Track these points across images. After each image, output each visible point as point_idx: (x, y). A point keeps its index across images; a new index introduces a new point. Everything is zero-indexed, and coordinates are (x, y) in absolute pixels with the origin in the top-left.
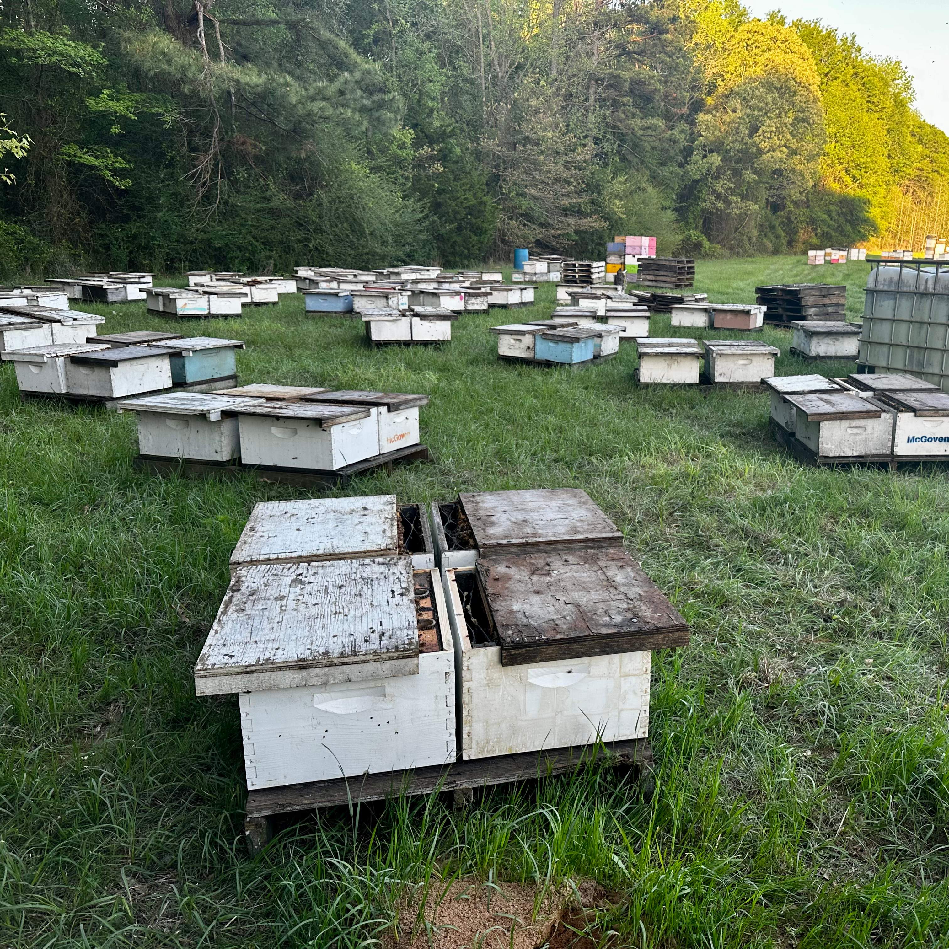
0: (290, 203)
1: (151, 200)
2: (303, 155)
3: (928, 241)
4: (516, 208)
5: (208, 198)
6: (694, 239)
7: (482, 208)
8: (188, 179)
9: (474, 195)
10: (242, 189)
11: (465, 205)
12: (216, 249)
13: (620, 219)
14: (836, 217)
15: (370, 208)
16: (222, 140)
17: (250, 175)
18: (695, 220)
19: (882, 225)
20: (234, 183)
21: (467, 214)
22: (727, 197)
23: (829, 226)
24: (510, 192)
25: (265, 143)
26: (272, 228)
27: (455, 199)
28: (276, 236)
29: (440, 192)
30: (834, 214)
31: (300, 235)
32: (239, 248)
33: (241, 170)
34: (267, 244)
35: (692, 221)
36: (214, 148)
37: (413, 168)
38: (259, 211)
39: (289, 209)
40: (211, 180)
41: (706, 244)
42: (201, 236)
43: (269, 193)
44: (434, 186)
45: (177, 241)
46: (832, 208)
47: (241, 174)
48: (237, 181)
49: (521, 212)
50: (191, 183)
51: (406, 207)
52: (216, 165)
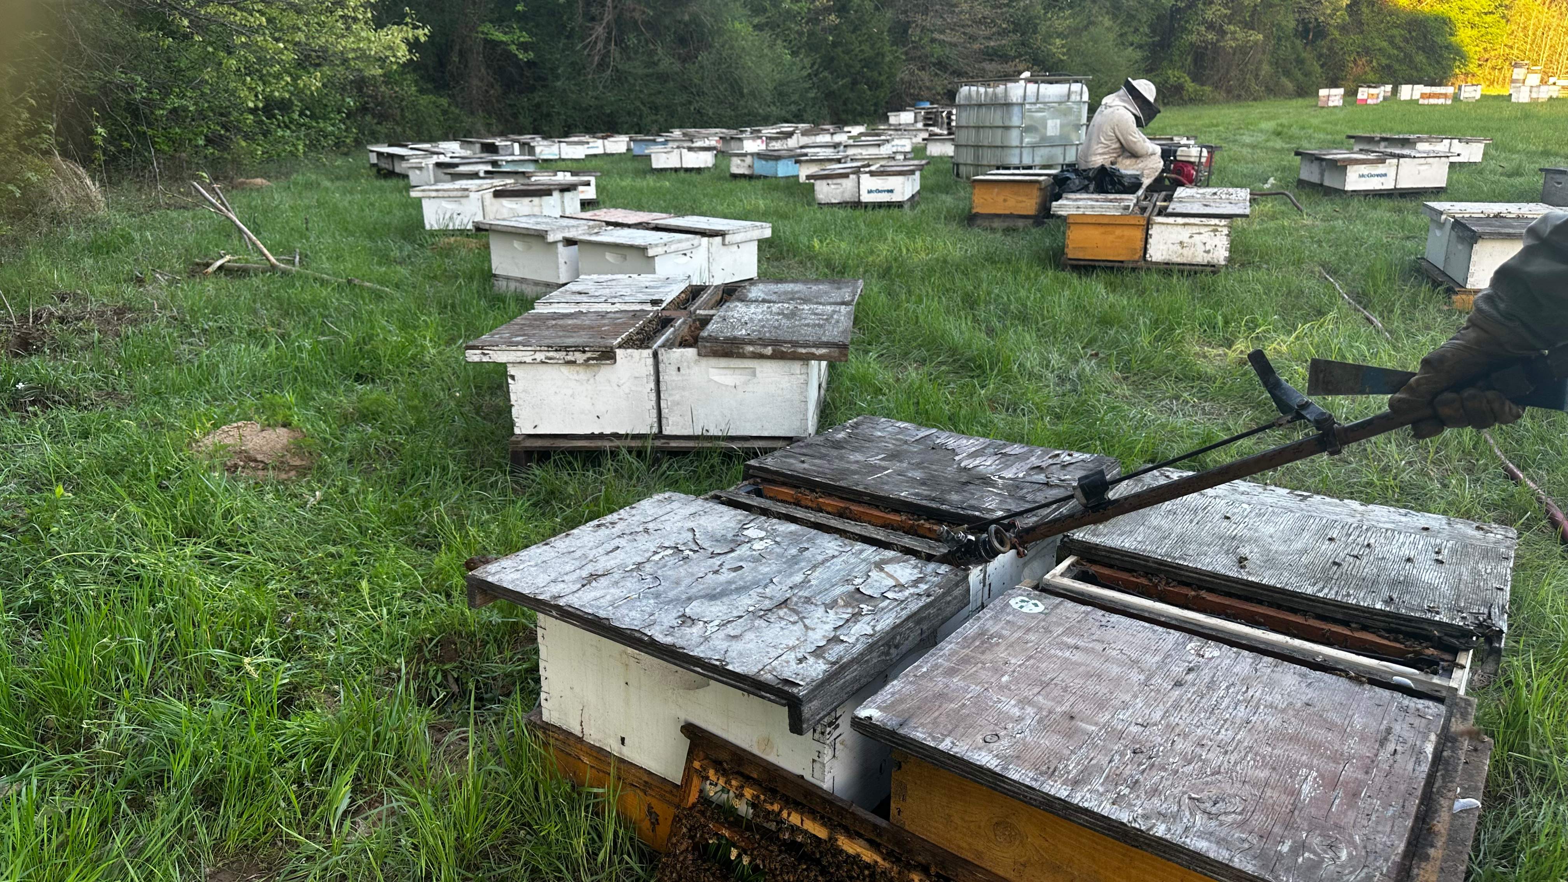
0: (677, 67)
1: (553, 70)
2: (687, 18)
3: (1516, 70)
4: (926, 56)
5: (602, 65)
6: (1172, 80)
7: (879, 59)
8: (585, 48)
9: (872, 47)
10: (632, 55)
11: (859, 58)
12: (608, 115)
13: (1062, 61)
14: (1402, 45)
15: (750, 68)
16: (615, 7)
17: (639, 41)
18: (1181, 57)
19: (1472, 50)
20: (624, 50)
21: (863, 67)
22: (1221, 26)
23: (1389, 57)
24: (920, 39)
25: (654, 8)
26: (660, 92)
27: (847, 52)
28: (660, 100)
29: (834, 44)
30: (1397, 40)
31: (685, 97)
32: (629, 113)
33: (631, 36)
34: (655, 109)
35: (1177, 58)
36: (608, 17)
37: (807, 23)
38: (647, 76)
39: (677, 73)
40: (605, 48)
41: (1190, 86)
42: (593, 102)
43: (656, 58)
44: (827, 40)
45: (574, 108)
46: (1395, 32)
47: (632, 40)
48: (627, 47)
49: (933, 60)
50: (586, 53)
51: (794, 63)
52: (610, 33)
